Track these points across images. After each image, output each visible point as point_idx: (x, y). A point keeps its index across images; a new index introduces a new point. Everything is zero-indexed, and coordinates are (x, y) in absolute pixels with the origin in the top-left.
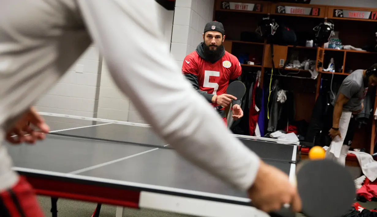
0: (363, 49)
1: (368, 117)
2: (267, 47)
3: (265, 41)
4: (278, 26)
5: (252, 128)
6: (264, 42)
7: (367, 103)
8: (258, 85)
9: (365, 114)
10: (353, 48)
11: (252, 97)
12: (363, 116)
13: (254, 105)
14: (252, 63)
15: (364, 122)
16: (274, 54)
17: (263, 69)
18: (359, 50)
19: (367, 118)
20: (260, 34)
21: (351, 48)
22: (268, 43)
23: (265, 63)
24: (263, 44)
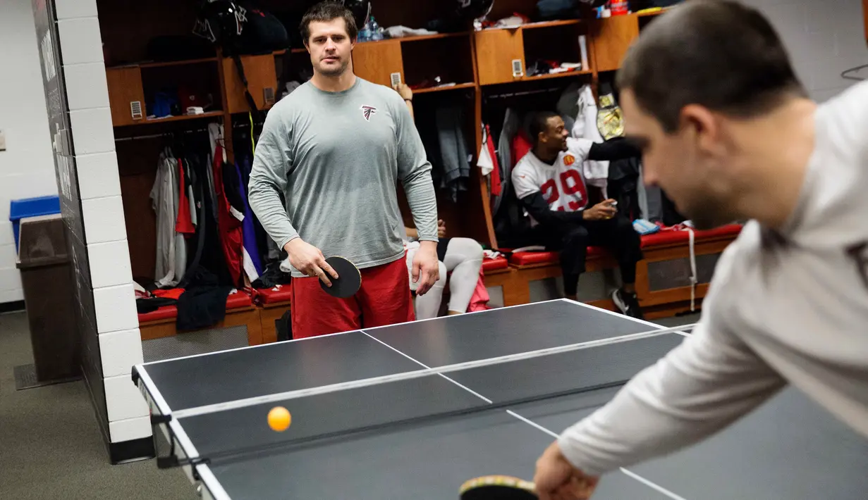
0: (429, 29)
1: (467, 174)
2: (228, 64)
3: (219, 52)
4: (245, 11)
5: (236, 262)
6: (215, 56)
7: (458, 144)
8: (225, 159)
9: (461, 170)
10: (409, 30)
11: (217, 189)
12: (457, 175)
13: (228, 205)
14: (199, 111)
15: (461, 188)
16: (247, 78)
17: (228, 119)
18: (422, 33)
19: (465, 178)
20: (209, 38)
21: (404, 32)
22: (225, 55)
23: (233, 104)
24: (214, 59)
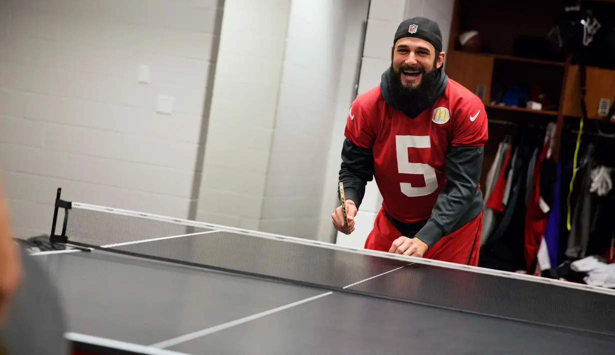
2: (573, 71)
3: (568, 59)
4: (599, 26)
5: (532, 248)
6: (564, 61)
8: (549, 154)
13: (537, 196)
14: (536, 106)
16: (588, 88)
17: (560, 119)
20: (558, 43)
22: (573, 63)
23: (567, 107)
24: (562, 64)
